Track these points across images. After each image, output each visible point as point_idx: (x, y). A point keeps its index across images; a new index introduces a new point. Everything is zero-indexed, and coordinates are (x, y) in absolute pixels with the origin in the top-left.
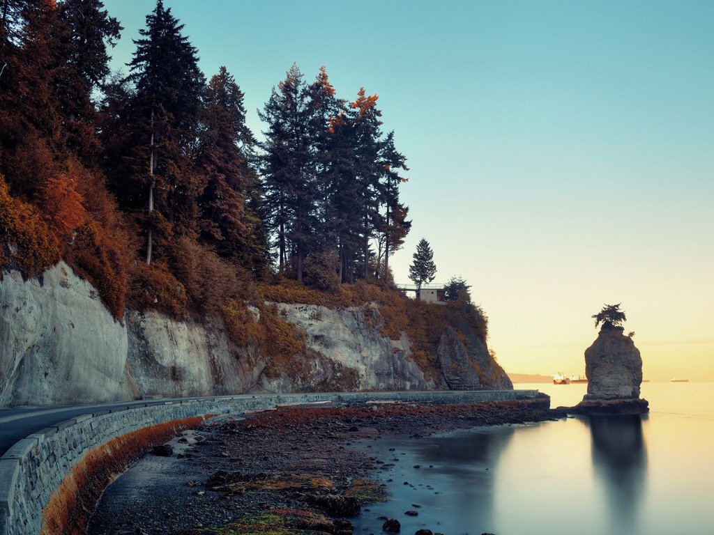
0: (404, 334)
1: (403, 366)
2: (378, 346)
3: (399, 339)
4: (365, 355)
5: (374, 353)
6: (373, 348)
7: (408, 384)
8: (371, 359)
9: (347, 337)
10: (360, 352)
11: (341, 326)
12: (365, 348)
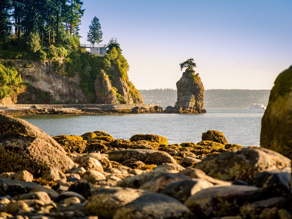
0: (77, 73)
1: (74, 91)
2: (61, 81)
3: (74, 77)
4: (54, 85)
5: (58, 84)
6: (58, 81)
7: (77, 101)
8: (57, 87)
9: (44, 76)
10: (51, 84)
11: (40, 70)
12: (54, 82)
